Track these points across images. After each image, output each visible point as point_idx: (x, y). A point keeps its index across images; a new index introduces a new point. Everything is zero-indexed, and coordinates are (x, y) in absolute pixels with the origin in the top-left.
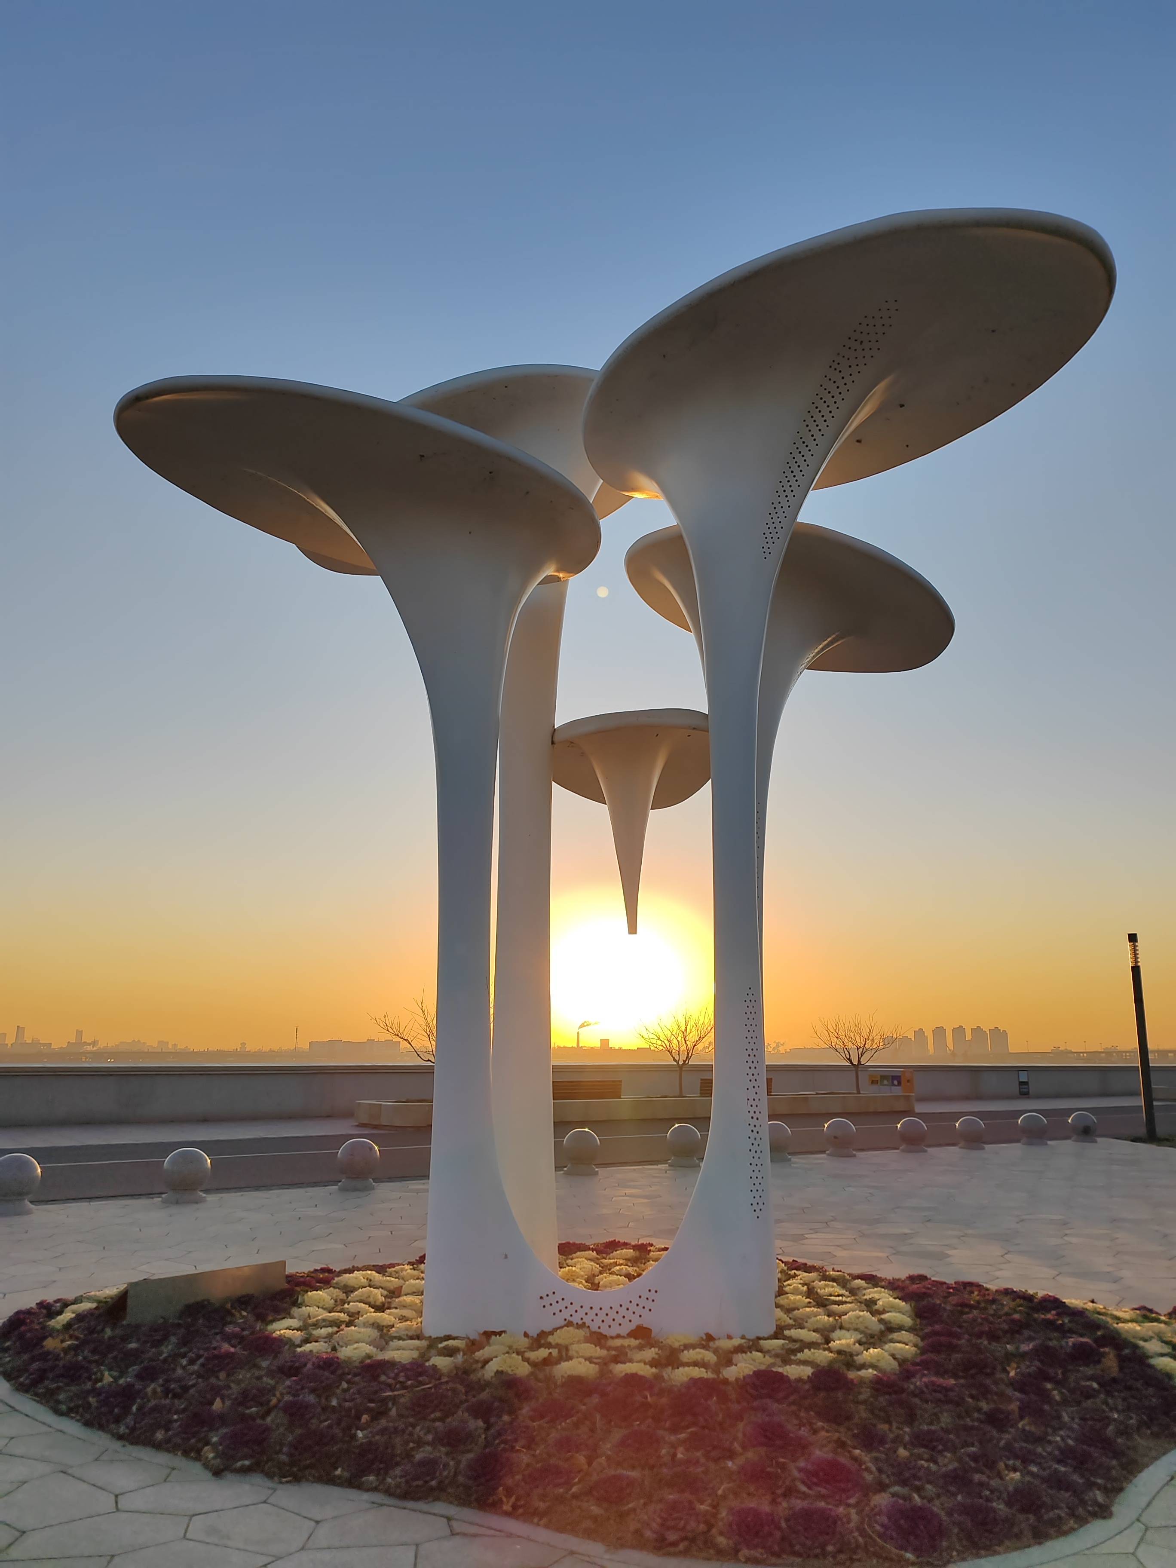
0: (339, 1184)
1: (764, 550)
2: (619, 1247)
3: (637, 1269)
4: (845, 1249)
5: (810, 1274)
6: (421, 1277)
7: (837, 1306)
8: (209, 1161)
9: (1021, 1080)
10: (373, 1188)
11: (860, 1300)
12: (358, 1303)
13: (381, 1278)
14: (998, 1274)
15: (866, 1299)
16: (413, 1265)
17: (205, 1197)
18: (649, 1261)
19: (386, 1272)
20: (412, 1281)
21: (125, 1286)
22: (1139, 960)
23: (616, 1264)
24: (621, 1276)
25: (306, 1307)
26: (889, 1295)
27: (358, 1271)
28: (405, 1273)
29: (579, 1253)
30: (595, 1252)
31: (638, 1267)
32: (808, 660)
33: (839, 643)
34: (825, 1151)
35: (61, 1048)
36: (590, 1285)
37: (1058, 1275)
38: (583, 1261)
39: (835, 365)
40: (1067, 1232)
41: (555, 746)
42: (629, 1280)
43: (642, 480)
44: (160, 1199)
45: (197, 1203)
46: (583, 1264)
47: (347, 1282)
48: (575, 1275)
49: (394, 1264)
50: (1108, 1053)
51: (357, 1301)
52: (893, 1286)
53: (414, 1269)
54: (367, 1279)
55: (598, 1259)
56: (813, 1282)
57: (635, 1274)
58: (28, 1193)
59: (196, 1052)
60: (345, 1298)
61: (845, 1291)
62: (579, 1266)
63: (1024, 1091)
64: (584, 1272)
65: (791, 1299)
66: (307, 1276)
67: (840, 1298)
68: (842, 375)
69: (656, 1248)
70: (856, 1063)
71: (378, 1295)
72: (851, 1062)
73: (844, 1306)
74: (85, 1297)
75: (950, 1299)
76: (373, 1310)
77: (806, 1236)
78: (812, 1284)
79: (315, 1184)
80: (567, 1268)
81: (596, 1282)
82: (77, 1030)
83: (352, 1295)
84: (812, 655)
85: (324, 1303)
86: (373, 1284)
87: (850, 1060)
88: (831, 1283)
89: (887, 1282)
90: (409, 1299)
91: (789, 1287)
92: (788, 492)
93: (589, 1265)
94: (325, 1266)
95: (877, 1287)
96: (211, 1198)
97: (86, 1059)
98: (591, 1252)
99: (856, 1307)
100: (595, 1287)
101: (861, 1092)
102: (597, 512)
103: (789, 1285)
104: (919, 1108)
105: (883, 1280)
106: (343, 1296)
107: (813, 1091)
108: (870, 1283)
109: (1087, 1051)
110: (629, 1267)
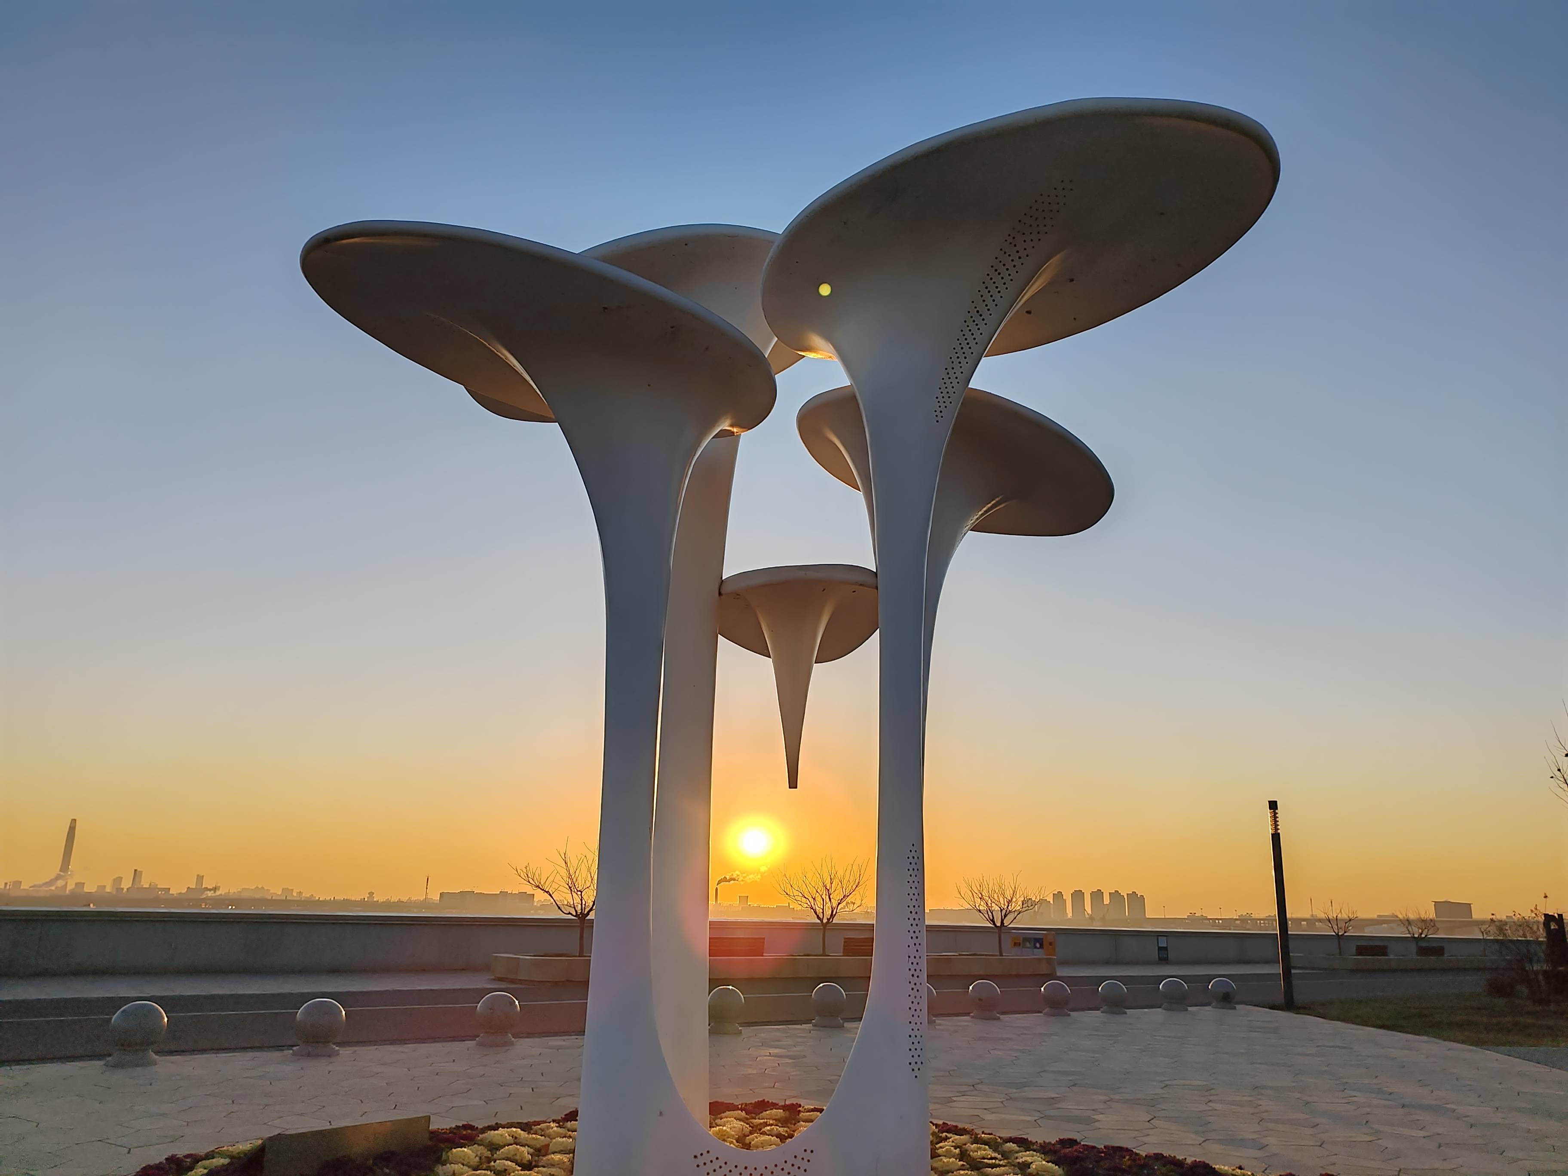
0: (477, 1039)
1: (936, 413)
2: (769, 1107)
3: (788, 1130)
4: (993, 1113)
5: (962, 1137)
6: (568, 1135)
7: (990, 1169)
8: (344, 1013)
9: (1160, 945)
10: (512, 1044)
11: (1013, 1163)
12: (504, 1161)
13: (527, 1136)
14: (1145, 1139)
15: (1019, 1163)
16: (558, 1123)
17: (338, 1050)
18: (799, 1122)
19: (531, 1129)
20: (559, 1139)
21: (260, 1142)
22: (1279, 827)
23: (766, 1125)
24: (772, 1136)
25: (450, 1164)
26: (1042, 1158)
27: (502, 1128)
28: (551, 1130)
29: (728, 1113)
30: (744, 1112)
31: (789, 1128)
32: (972, 522)
33: (1003, 505)
34: (969, 1013)
35: (180, 893)
36: (741, 1145)
37: (1204, 1141)
38: (732, 1121)
39: (1010, 239)
40: (1211, 1098)
41: (722, 597)
42: (781, 1140)
43: (817, 340)
44: (291, 1051)
45: (329, 1056)
46: (732, 1124)
47: (492, 1140)
48: (725, 1135)
49: (539, 1122)
50: (1243, 920)
51: (504, 1159)
52: (1045, 1150)
53: (560, 1127)
54: (512, 1137)
55: (747, 1119)
56: (965, 1145)
57: (786, 1135)
58: (153, 1043)
59: (321, 901)
60: (490, 1156)
61: (997, 1154)
62: (729, 1126)
63: (1163, 958)
64: (735, 1131)
65: (944, 1162)
66: (450, 1133)
67: (994, 1161)
68: (1017, 248)
69: (805, 1109)
70: (999, 924)
71: (525, 1153)
72: (994, 924)
73: (998, 1169)
74: (218, 1153)
75: (1102, 1163)
76: (520, 1168)
77: (954, 1099)
78: (964, 1146)
79: (454, 1039)
80: (718, 1128)
81: (747, 1141)
82: (198, 875)
83: (498, 1153)
84: (976, 517)
85: (468, 1161)
86: (518, 1141)
87: (993, 921)
88: (983, 1146)
89: (1038, 1145)
90: (557, 1157)
91: (941, 1149)
92: (962, 359)
93: (738, 1124)
94: (466, 1123)
95: (1029, 1151)
96: (345, 1052)
97: (206, 905)
98: (740, 1112)
99: (1010, 1170)
100: (748, 1146)
101: (1004, 954)
102: (774, 367)
103: (941, 1147)
104: (1061, 972)
105: (1034, 1143)
106: (489, 1154)
107: (956, 952)
108: (1022, 1147)
109: (1223, 918)
110: (780, 1127)
